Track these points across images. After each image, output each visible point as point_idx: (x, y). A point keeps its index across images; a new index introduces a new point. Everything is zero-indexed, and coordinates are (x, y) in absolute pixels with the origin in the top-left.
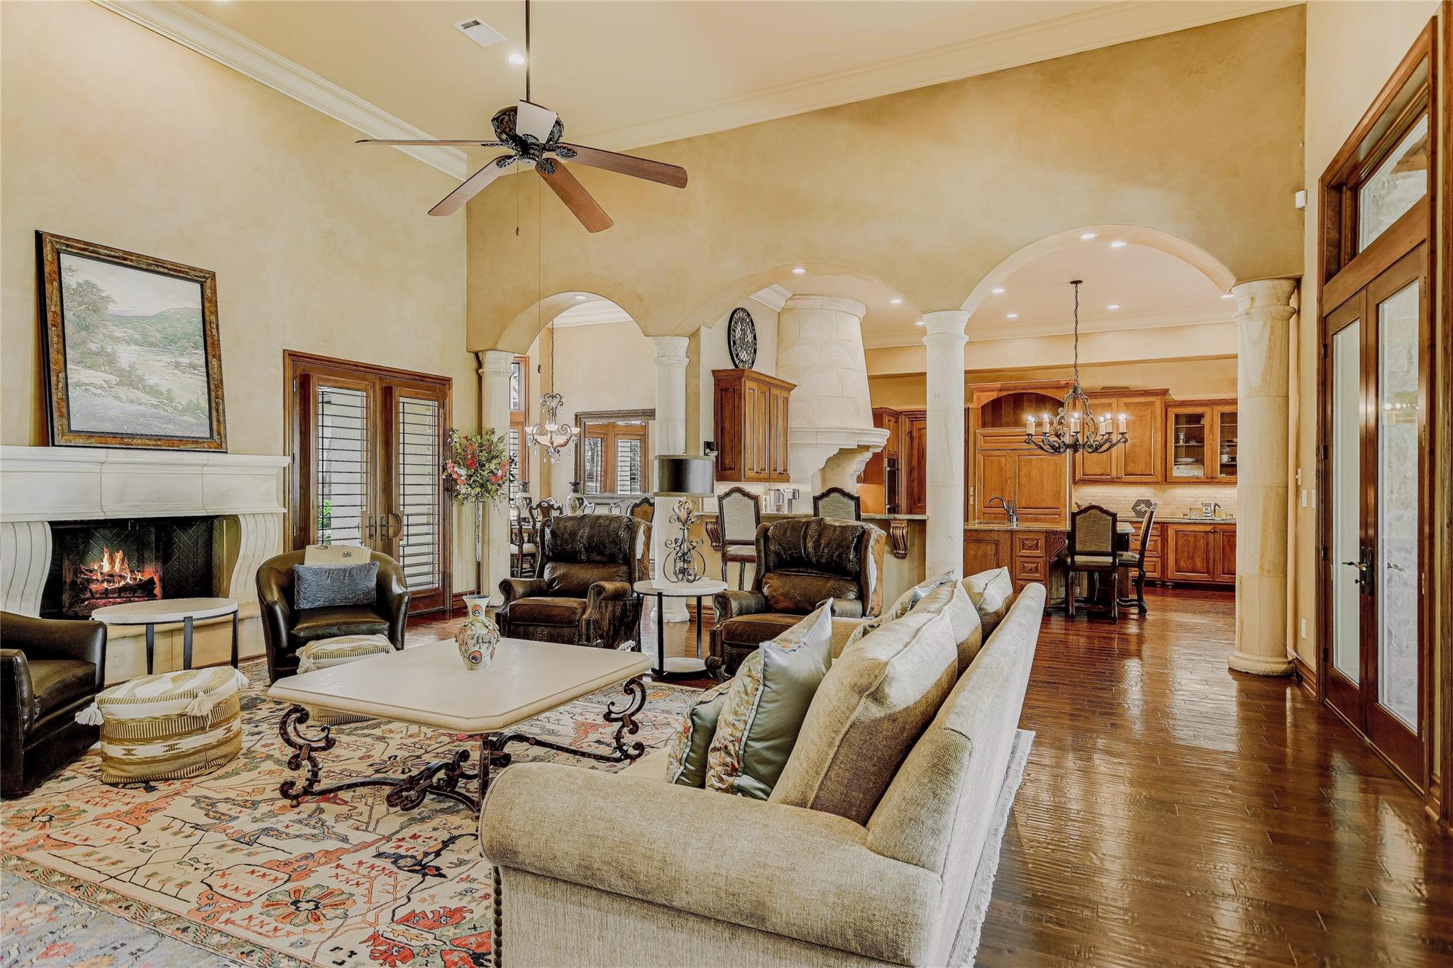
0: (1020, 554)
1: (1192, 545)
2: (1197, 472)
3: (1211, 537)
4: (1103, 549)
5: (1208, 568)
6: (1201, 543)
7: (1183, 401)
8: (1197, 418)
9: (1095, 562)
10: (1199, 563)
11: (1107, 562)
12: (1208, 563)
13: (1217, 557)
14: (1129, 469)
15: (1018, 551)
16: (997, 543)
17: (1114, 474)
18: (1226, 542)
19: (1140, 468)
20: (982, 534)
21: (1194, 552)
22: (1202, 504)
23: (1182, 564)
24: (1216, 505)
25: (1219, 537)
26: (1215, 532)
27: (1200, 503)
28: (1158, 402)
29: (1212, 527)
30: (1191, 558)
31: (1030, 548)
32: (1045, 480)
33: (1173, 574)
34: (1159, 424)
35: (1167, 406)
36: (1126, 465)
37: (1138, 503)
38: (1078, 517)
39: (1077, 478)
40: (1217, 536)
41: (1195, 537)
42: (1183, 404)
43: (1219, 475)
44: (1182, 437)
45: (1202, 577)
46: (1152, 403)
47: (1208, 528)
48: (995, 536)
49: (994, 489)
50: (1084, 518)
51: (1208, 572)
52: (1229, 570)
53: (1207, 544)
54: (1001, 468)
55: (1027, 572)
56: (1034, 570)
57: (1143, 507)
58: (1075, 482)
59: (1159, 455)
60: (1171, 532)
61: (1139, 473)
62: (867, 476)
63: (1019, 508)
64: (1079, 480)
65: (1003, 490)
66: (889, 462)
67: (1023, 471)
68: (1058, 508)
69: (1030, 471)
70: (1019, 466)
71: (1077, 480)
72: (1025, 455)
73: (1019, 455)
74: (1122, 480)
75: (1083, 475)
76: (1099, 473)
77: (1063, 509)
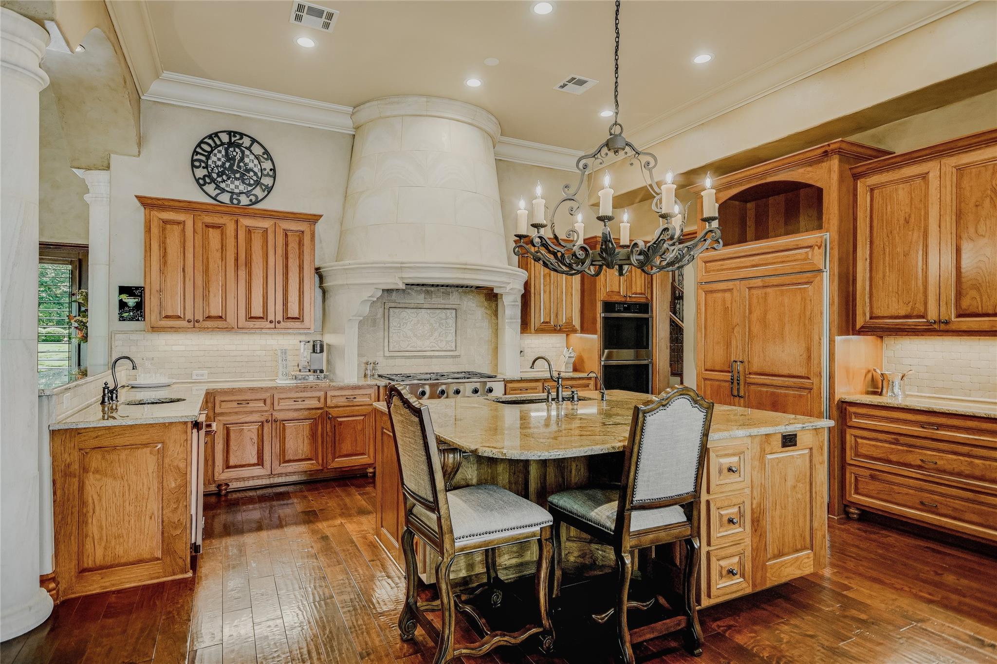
14: (965, 303)
17: (933, 316)
19: (991, 302)
32: (787, 329)
36: (959, 295)
39: (858, 323)
49: (718, 343)
54: (726, 309)
58: (852, 330)
61: (990, 312)
62: (585, 325)
63: (750, 374)
64: (862, 327)
65: (728, 345)
66: (609, 306)
67: (755, 316)
68: (808, 378)
69: (765, 313)
70: (750, 305)
71: (858, 327)
72: (758, 287)
73: (750, 288)
74: (953, 327)
75: (871, 318)
76: (902, 313)
77: (815, 380)
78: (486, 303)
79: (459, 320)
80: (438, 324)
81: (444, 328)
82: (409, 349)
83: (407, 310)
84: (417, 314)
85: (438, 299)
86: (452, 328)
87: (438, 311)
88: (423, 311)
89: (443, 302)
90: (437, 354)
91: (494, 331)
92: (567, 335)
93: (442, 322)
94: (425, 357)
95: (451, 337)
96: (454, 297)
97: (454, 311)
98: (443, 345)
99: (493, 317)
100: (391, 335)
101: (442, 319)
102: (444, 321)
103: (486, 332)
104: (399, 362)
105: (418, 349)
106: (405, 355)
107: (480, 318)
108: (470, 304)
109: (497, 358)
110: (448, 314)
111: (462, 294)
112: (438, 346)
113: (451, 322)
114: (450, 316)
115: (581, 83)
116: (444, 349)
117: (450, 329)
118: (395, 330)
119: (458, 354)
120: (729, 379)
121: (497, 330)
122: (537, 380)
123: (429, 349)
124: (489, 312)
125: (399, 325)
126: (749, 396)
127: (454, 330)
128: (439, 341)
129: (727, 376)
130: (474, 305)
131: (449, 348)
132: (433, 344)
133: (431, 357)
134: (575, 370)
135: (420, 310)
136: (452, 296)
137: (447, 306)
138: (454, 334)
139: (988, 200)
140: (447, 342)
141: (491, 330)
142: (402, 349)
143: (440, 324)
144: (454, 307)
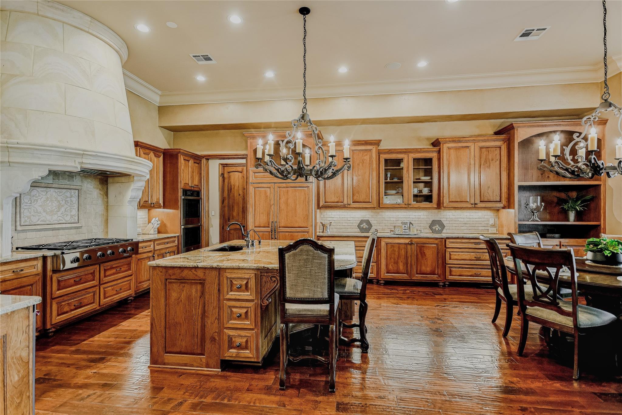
0: (228, 297)
1: (397, 253)
2: (398, 200)
3: (409, 247)
4: (319, 296)
5: (407, 270)
6: (403, 252)
7: (390, 150)
8: (398, 162)
9: (308, 310)
10: (401, 267)
11: (324, 311)
12: (407, 267)
13: (413, 262)
14: (355, 198)
15: (225, 293)
16: (202, 283)
17: (345, 202)
18: (418, 251)
19: (362, 198)
20: (186, 272)
21: (398, 258)
22: (402, 223)
23: (390, 267)
24: (410, 223)
25: (414, 247)
26: (411, 244)
27: (400, 222)
28: (374, 148)
29: (409, 240)
30: (396, 263)
31: (239, 289)
32: (298, 206)
33: (384, 275)
34: (374, 165)
35: (379, 153)
36: (353, 195)
37: (362, 222)
38: (287, 255)
39: (321, 204)
40: (413, 246)
41: (399, 248)
42: (390, 151)
43: (413, 203)
44: (389, 175)
45: (405, 277)
46: (370, 150)
47: (407, 241)
48: (200, 274)
49: (262, 213)
50: (294, 255)
51: (407, 273)
52: (420, 270)
53: (407, 252)
54: (267, 197)
55: (235, 319)
56: (243, 316)
57: (364, 226)
58: (319, 207)
59: (375, 187)
60: (383, 244)
61: (362, 201)
62: (166, 204)
63: (280, 227)
64: (322, 206)
65: (268, 214)
66: (185, 192)
67: (282, 200)
68: (307, 228)
69: (287, 199)
70: (280, 195)
71: (321, 206)
72: (284, 187)
73: (279, 187)
74: (351, 206)
75: (325, 202)
76: (336, 201)
77: (310, 228)
78: (100, 186)
79: (82, 199)
80: (64, 201)
81: (69, 204)
82: (39, 223)
83: (37, 189)
84: (47, 192)
85: (65, 181)
86: (75, 205)
87: (64, 191)
88: (52, 190)
89: (68, 183)
90: (64, 226)
91: (106, 207)
92: (149, 210)
93: (67, 199)
94: (53, 229)
95: (74, 212)
96: (76, 180)
97: (77, 191)
98: (68, 219)
99: (105, 197)
100: (22, 211)
101: (67, 197)
102: (68, 199)
103: (99, 208)
104: (30, 235)
105: (48, 222)
106: (36, 228)
107: (96, 197)
108: (89, 186)
109: (107, 227)
110: (72, 194)
111: (83, 178)
112: (65, 220)
113: (75, 200)
114: (74, 195)
115: (207, 59)
116: (69, 222)
117: (74, 205)
118: (26, 206)
119: (80, 225)
120: (270, 230)
121: (107, 206)
122: (150, 241)
123: (57, 222)
124: (102, 193)
125: (30, 202)
126: (279, 237)
127: (77, 207)
128: (65, 216)
129: (269, 229)
130: (92, 187)
131: (73, 221)
132: (60, 218)
133: (58, 229)
134: (159, 232)
135: (49, 189)
136: (76, 179)
137: (72, 187)
138: (77, 209)
139: (361, 164)
140: (72, 216)
141: (103, 206)
142: (33, 223)
143: (66, 201)
144: (77, 187)
